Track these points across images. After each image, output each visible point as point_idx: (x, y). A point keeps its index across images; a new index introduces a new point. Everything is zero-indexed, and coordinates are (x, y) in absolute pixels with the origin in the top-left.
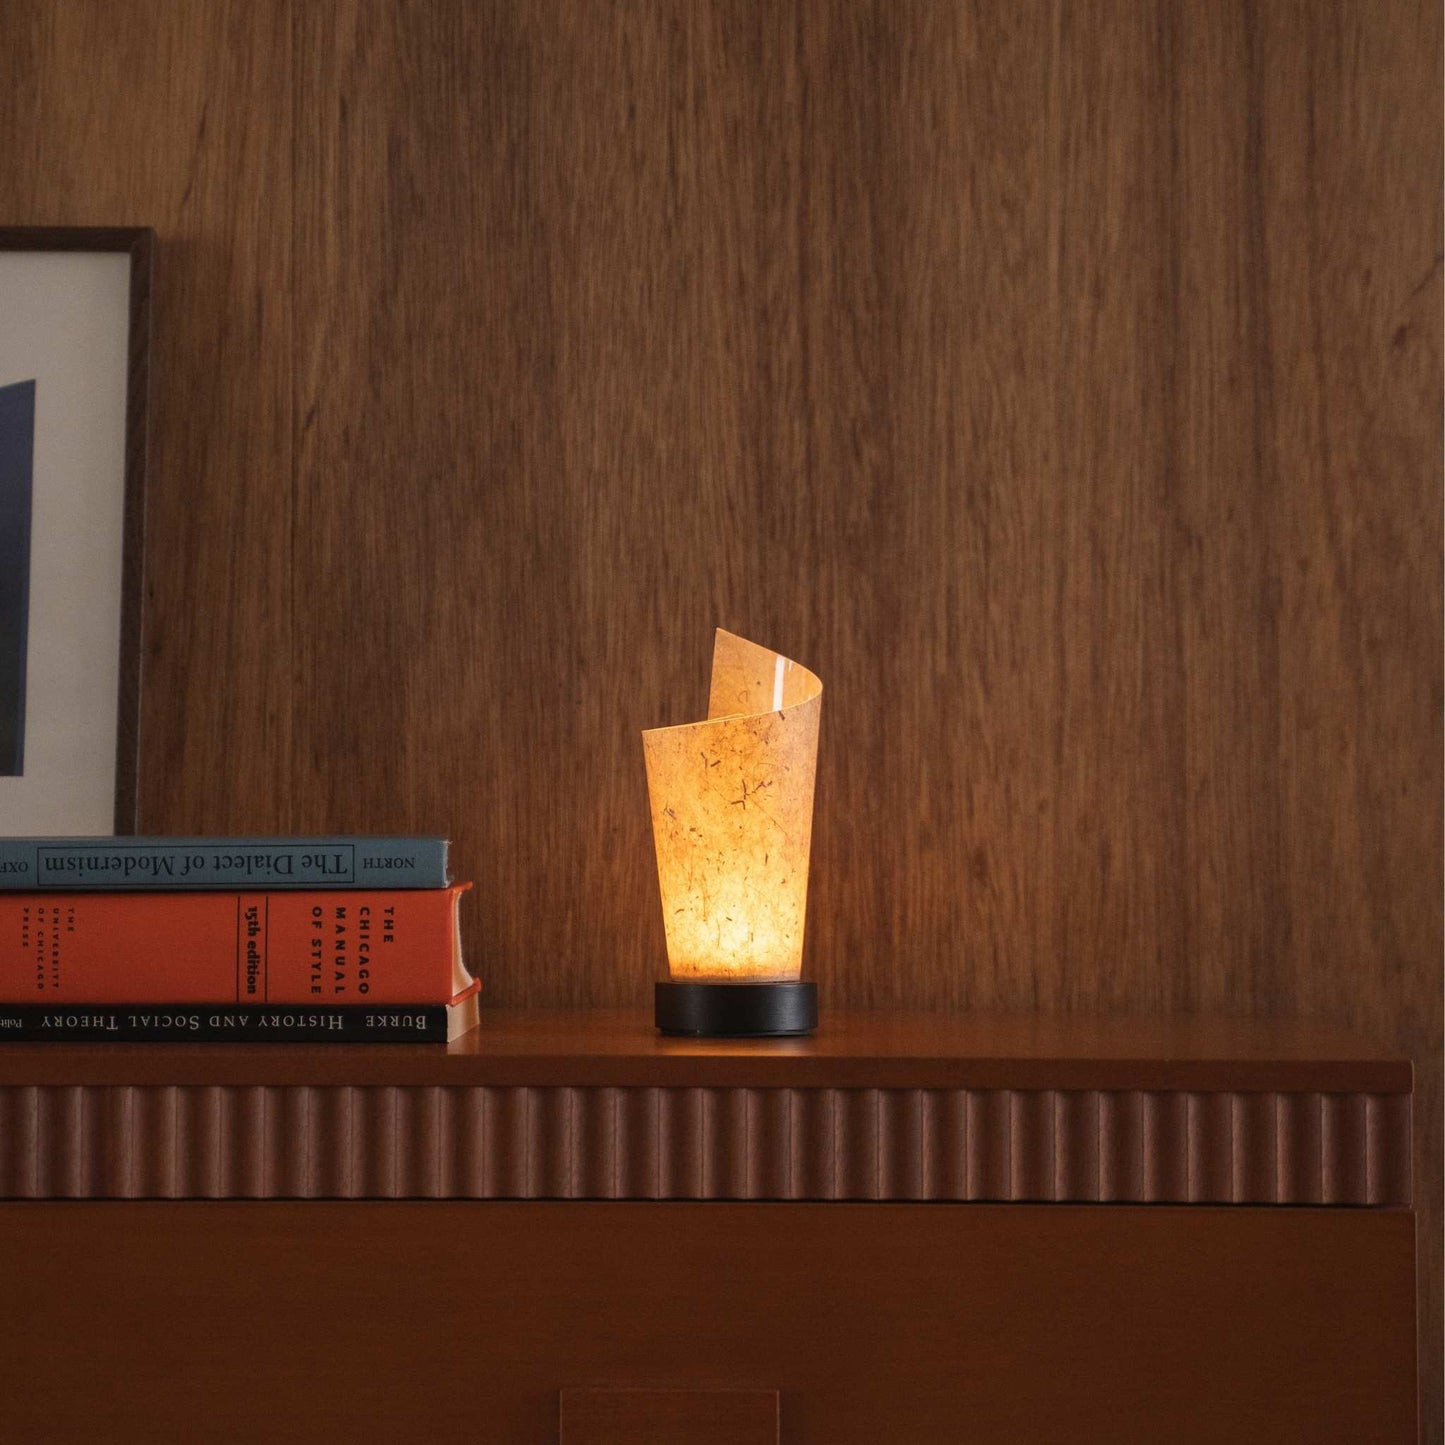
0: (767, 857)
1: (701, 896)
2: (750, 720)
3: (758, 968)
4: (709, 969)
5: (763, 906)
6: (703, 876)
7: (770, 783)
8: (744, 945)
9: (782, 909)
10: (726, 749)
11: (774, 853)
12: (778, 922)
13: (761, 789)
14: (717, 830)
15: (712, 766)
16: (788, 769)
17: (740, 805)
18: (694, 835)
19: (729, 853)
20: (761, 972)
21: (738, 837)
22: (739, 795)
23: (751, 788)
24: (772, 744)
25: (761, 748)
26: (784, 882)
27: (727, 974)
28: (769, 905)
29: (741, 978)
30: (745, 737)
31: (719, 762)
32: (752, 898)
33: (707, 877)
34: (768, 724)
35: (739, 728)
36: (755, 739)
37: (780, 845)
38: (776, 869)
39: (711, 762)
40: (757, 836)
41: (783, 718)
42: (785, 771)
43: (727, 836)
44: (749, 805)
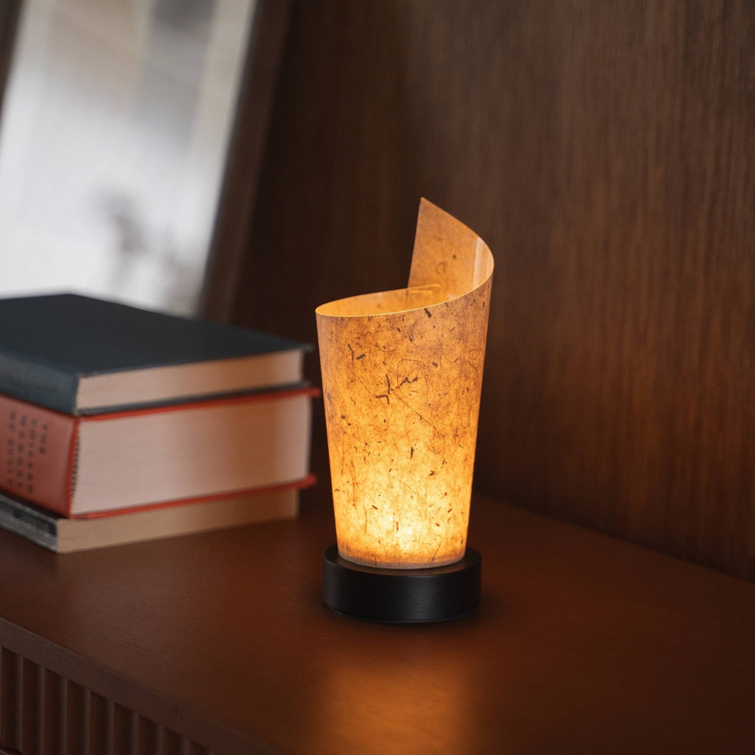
0: (412, 450)
1: (351, 481)
2: (394, 317)
3: (404, 556)
4: (358, 551)
5: (408, 496)
6: (352, 463)
7: (416, 379)
8: (389, 533)
9: (429, 499)
10: (370, 343)
11: (420, 447)
12: (426, 512)
13: (406, 385)
14: (364, 421)
15: (358, 358)
16: (436, 365)
17: (384, 400)
18: (344, 423)
19: (374, 444)
20: (407, 559)
21: (382, 430)
22: (383, 389)
23: (395, 383)
24: (417, 341)
25: (405, 345)
26: (433, 473)
27: (373, 559)
28: (415, 496)
29: (386, 564)
30: (389, 334)
31: (364, 355)
32: (397, 489)
33: (355, 464)
34: (412, 322)
35: (383, 324)
36: (399, 335)
37: (427, 439)
38: (423, 462)
39: (357, 354)
40: (402, 430)
41: (430, 315)
42: (433, 368)
43: (372, 428)
44: (393, 399)
